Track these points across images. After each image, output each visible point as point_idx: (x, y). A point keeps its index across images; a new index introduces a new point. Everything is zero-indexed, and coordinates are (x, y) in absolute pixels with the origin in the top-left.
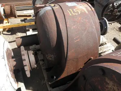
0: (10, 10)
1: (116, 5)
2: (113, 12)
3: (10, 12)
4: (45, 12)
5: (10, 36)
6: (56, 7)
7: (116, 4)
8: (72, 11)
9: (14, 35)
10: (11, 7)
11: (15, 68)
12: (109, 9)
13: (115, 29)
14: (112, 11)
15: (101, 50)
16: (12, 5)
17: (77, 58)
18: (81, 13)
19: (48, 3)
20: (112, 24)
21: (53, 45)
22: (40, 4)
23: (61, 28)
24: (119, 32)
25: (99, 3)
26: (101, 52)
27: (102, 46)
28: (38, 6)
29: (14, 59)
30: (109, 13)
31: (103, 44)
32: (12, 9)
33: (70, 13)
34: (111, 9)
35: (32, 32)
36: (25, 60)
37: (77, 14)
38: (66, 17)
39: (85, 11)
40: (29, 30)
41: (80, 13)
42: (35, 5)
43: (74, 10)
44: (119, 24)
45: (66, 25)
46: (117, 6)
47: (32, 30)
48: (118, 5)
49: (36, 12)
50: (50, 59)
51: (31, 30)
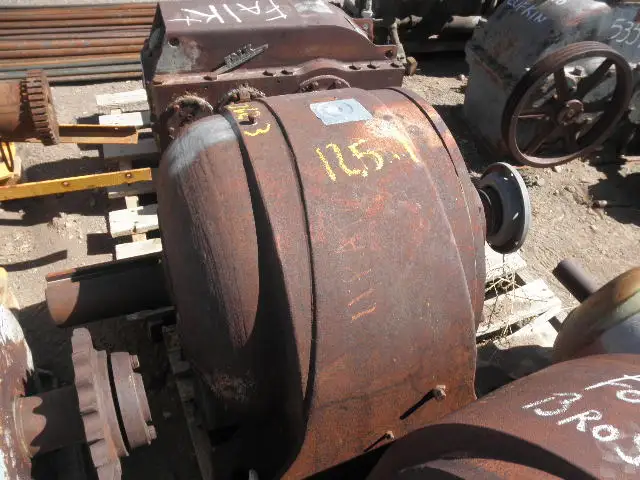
0: (22, 108)
1: (573, 77)
2: (562, 114)
3: (17, 117)
4: (199, 156)
5: (19, 232)
6: (259, 131)
7: (576, 72)
8: (339, 155)
9: (43, 226)
10: (24, 88)
11: (38, 448)
12: (539, 94)
13: (570, 196)
14: (555, 107)
15: (497, 316)
16: (31, 82)
17: (365, 398)
18: (386, 164)
19: (224, 64)
20: (554, 170)
21: (240, 337)
22: (183, 72)
23: (279, 248)
24: (591, 210)
25: (492, 61)
26: (494, 328)
27: (501, 297)
28: (169, 81)
29: (37, 401)
30: (539, 117)
31: (505, 284)
32: (32, 104)
33: (328, 168)
34: (549, 96)
35: (140, 213)
36: (93, 412)
37: (365, 174)
38: (307, 192)
39: (408, 155)
40: (120, 204)
41: (380, 166)
42: (157, 78)
43: (353, 147)
44: (591, 164)
45: (308, 233)
46: (582, 81)
47: (136, 199)
48: (583, 75)
49: (158, 113)
50: (227, 394)
51: (132, 201)
